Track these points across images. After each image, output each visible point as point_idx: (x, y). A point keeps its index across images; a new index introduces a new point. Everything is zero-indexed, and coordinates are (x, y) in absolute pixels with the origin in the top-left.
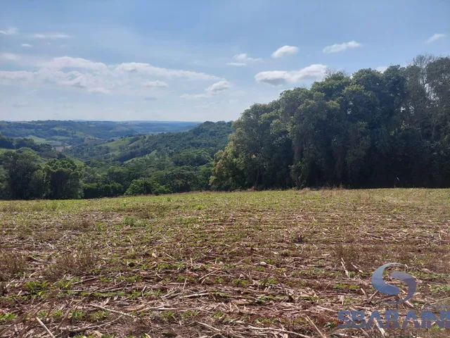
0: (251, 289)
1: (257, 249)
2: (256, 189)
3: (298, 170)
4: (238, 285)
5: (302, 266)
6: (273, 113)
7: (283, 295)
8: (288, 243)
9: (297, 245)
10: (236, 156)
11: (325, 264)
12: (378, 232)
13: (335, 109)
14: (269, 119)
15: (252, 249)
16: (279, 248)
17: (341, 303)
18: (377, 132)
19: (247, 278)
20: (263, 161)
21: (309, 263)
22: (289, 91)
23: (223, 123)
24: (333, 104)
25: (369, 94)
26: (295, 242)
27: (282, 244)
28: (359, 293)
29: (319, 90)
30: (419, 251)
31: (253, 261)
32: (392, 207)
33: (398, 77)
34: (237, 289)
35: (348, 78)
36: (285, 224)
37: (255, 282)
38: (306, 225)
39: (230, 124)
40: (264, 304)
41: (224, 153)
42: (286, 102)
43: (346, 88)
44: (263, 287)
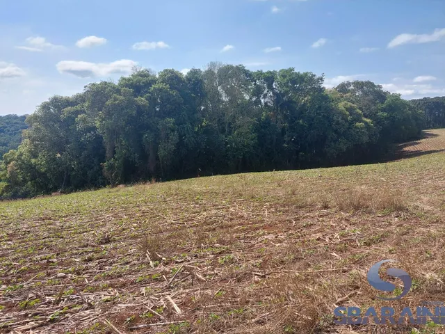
0: (43, 308)
1: (55, 260)
2: (64, 192)
3: (111, 167)
4: (26, 307)
5: (107, 267)
6: (78, 107)
7: (82, 303)
8: (93, 246)
9: (104, 246)
10: (35, 156)
11: (131, 260)
12: (182, 219)
13: (144, 106)
14: (73, 113)
15: (48, 262)
16: (82, 253)
17: (143, 294)
18: (184, 128)
19: (38, 296)
20: (71, 160)
21: (114, 262)
22: (94, 85)
23: (16, 117)
24: (142, 100)
25: (174, 93)
26: (102, 243)
27: (85, 249)
28: (162, 280)
29: (127, 86)
30: (214, 229)
31: (49, 275)
32: (196, 194)
33: (196, 79)
34: (23, 313)
35: (154, 77)
36: (92, 226)
37: (48, 299)
38: (115, 224)
39: (24, 117)
40: (58, 321)
41: (17, 153)
42: (92, 95)
43: (153, 86)
44: (57, 302)
